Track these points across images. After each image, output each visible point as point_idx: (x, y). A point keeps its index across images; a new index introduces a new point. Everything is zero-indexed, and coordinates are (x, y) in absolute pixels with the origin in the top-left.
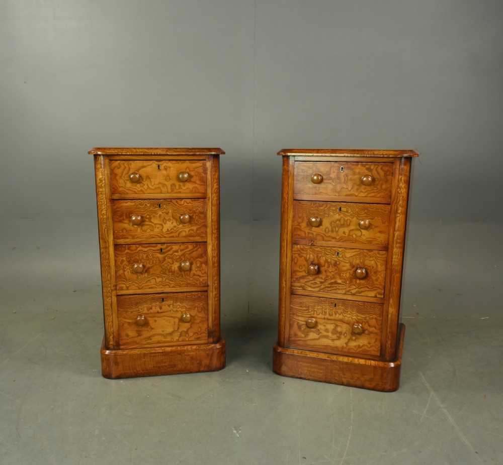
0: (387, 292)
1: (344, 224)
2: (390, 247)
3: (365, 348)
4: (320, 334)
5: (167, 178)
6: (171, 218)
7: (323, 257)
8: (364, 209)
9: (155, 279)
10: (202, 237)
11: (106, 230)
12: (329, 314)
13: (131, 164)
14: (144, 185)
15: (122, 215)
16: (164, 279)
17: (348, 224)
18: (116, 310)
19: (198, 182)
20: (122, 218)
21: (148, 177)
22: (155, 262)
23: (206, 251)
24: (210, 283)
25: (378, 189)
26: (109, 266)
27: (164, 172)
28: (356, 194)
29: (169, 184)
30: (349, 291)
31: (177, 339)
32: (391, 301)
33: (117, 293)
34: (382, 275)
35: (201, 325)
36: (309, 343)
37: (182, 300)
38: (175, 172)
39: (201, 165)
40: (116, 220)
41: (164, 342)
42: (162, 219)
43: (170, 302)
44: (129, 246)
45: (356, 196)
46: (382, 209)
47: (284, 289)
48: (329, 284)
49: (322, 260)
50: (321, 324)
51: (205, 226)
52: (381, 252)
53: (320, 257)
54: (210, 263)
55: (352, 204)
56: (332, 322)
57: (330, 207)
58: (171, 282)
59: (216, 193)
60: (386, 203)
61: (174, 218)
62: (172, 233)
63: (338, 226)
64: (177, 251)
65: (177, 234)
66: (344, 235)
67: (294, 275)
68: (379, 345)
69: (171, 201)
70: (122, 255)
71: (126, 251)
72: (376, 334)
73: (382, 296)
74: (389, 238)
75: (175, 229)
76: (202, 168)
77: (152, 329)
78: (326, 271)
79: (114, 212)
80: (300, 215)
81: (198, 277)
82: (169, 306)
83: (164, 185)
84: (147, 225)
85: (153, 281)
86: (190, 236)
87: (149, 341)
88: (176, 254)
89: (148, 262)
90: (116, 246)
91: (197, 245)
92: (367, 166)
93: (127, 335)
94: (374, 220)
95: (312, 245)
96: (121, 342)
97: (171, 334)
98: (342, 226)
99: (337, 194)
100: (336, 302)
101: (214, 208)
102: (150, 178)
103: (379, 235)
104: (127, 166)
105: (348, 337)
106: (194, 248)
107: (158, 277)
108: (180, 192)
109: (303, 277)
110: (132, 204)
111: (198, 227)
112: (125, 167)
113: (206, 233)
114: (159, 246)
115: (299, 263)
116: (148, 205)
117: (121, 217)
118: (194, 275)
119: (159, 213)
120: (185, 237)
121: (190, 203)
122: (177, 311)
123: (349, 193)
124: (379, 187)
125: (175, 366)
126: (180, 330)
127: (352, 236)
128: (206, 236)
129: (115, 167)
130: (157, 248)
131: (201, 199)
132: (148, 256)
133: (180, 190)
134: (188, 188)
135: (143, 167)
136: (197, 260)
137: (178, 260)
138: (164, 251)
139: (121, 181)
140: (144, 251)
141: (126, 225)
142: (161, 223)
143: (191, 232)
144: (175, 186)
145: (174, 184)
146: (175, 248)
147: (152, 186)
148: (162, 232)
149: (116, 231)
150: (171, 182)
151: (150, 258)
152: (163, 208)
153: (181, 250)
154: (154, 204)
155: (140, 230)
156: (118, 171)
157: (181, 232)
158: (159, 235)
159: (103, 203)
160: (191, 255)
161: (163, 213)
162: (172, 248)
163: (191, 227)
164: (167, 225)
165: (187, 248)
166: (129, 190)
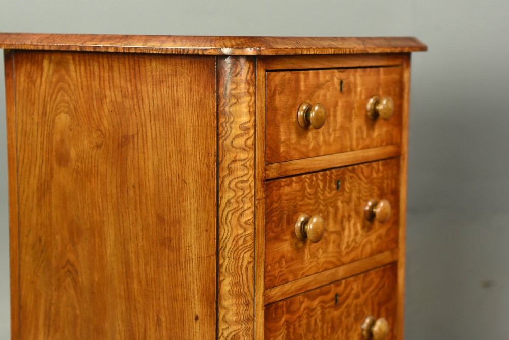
10: (392, 251)
11: (251, 266)
15: (280, 221)
20: (280, 229)
23: (395, 284)
51: (397, 223)
62: (352, 250)
64: (358, 296)
65: (359, 251)
83: (346, 130)
86: (377, 251)
110: (298, 186)
113: (397, 240)
114: (334, 291)
117: (278, 225)
120: (370, 255)
121: (379, 170)
128: (397, 247)
129: (275, 90)
130: (331, 295)
131: (393, 160)
132: (316, 320)
133: (368, 142)
134: (379, 135)
135: (319, 86)
136: (383, 309)
137: (359, 318)
138: (340, 299)
139: (282, 129)
140: (310, 310)
141: (286, 247)
142: (338, 228)
143: (379, 241)
144: (362, 132)
145: (360, 128)
146: (356, 287)
147: (330, 135)
148: (340, 252)
149: (269, 267)
150: (357, 122)
151: (320, 324)
152: (343, 190)
153: (364, 291)
154: (331, 181)
155: (307, 256)
156: (280, 101)
157: (364, 246)
158: (334, 260)
159: (247, 192)
160: (376, 302)
161: (342, 202)
162: (352, 289)
163: (379, 230)
164: (346, 232)
165: (372, 282)
166: (295, 149)
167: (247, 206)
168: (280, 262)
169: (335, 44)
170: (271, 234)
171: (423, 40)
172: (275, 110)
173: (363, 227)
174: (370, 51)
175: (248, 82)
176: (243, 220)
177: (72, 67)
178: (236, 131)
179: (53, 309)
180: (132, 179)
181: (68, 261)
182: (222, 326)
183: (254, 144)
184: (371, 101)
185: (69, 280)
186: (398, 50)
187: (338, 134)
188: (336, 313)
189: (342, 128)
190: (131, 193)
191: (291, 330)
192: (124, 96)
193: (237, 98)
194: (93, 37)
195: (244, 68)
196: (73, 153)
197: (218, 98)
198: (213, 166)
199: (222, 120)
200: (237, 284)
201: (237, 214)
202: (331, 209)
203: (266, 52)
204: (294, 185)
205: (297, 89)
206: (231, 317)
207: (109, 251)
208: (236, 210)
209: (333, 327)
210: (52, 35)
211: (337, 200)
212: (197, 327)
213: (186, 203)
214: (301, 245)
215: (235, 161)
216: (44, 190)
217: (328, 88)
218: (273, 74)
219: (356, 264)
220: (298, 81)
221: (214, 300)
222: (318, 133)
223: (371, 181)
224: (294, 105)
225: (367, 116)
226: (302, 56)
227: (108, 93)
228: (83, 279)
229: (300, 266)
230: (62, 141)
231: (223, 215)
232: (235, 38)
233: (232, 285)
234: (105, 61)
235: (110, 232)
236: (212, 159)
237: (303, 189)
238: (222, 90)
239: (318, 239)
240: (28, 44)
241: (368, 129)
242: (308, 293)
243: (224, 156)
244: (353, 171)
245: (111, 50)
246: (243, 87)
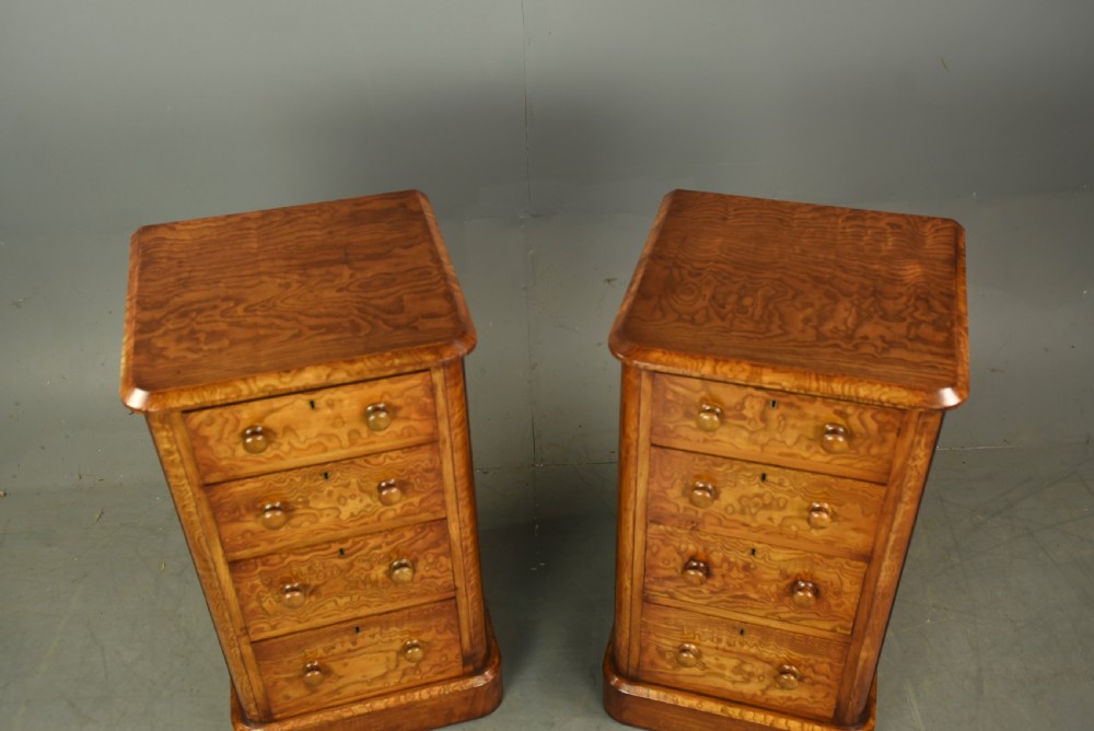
0: (859, 627)
1: (770, 505)
2: (875, 557)
3: (805, 703)
4: (706, 671)
5: (338, 420)
6: (357, 492)
7: (718, 552)
8: (822, 485)
9: (336, 602)
10: (434, 512)
11: (203, 539)
12: (729, 644)
13: (239, 411)
14: (281, 444)
15: (236, 509)
16: (355, 598)
17: (781, 505)
18: (255, 665)
19: (414, 416)
20: (237, 514)
21: (288, 429)
22: (329, 574)
23: (445, 535)
24: (460, 583)
25: (858, 453)
26: (224, 599)
27: (329, 412)
28: (805, 454)
29: (343, 432)
30: (773, 614)
31: (397, 680)
32: (867, 641)
33: (250, 639)
34: (853, 600)
35: (445, 651)
36: (681, 678)
37: (399, 623)
38: (355, 407)
39: (419, 382)
40: (223, 520)
41: (369, 691)
42: (335, 496)
43: (372, 631)
44: (264, 558)
45: (804, 458)
46: (863, 491)
47: (629, 592)
48: (731, 597)
49: (716, 558)
50: (709, 655)
51: (441, 491)
52: (854, 563)
53: (712, 552)
54: (458, 551)
55: (793, 472)
56: (735, 656)
57: (738, 471)
58: (371, 600)
59: (460, 425)
60: (876, 480)
61: (362, 490)
62: (362, 517)
63: (756, 505)
64: (379, 547)
65: (375, 517)
66: (769, 523)
67: (648, 571)
68: (834, 702)
69: (353, 463)
70: (250, 577)
71: (260, 569)
72: (828, 685)
73: (849, 633)
74: (874, 543)
75: (369, 509)
76: (421, 387)
77: (340, 677)
78: (723, 576)
79: (216, 509)
80: (667, 474)
81: (433, 580)
82: (373, 636)
83: (330, 437)
84: (302, 514)
85: (331, 605)
86: (407, 514)
87: (336, 697)
88: (378, 551)
89: (314, 576)
90: (234, 565)
91: (423, 528)
92: (838, 408)
93: (287, 697)
94: (843, 508)
95: (693, 529)
96: (274, 710)
97: (383, 677)
98: (766, 507)
99: (758, 449)
100: (743, 626)
101: (459, 456)
102: (293, 430)
103: (853, 534)
104: (231, 418)
105: (767, 682)
106: (418, 534)
107: (341, 597)
108: (373, 442)
109: (670, 578)
110: (258, 485)
111: (424, 496)
112: (227, 421)
113: (443, 504)
114: (336, 547)
115: (662, 555)
116: (298, 480)
117: (234, 512)
118: (423, 578)
119: (327, 489)
120: (393, 519)
121: (398, 457)
122: (391, 641)
123: (786, 450)
124: (862, 450)
126: (402, 667)
127: (789, 527)
130: (333, 550)
134: (392, 432)
138: (348, 552)
139: (220, 449)
141: (250, 526)
142: (333, 505)
143: (409, 508)
144: (359, 434)
145: (355, 432)
146: (373, 542)
147: (302, 443)
148: (339, 521)
149: (228, 540)
150: (348, 427)
153: (389, 543)
154: (312, 475)
156: (209, 430)
158: (331, 527)
161: (336, 487)
162: (367, 544)
165: (402, 536)
166: (244, 460)
170: (225, 520)
183: (182, 463)
187: (315, 440)
188: (344, 561)
204: (252, 483)
224: (235, 430)
229: (276, 535)
237: (267, 485)
242: (292, 551)
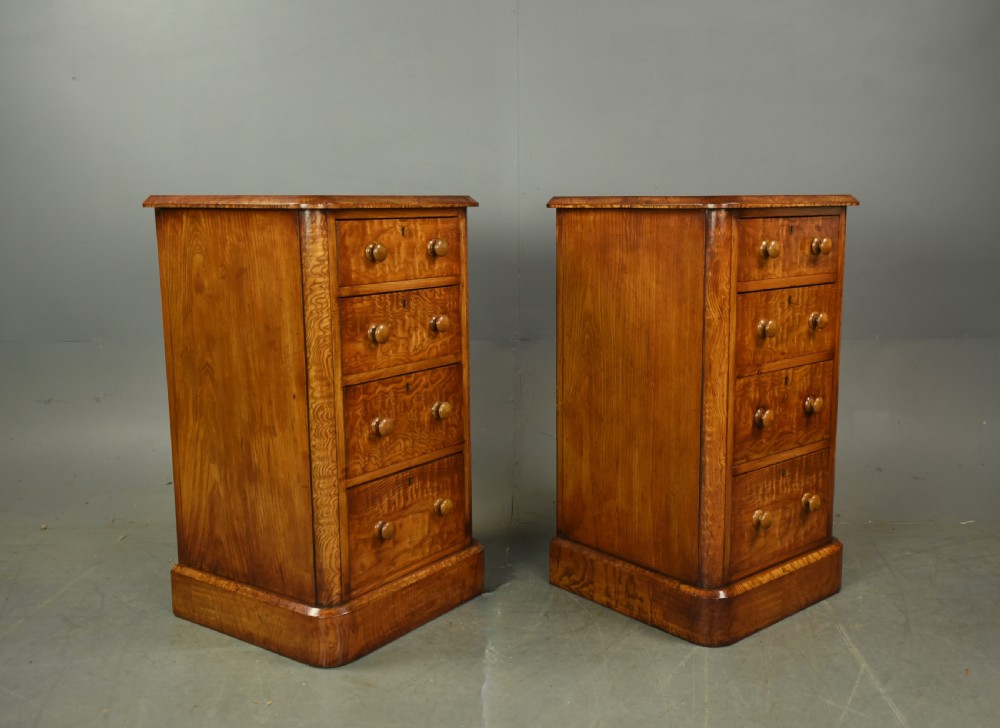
5: (414, 250)
6: (419, 324)
9: (400, 444)
10: (456, 355)
11: (330, 359)
15: (355, 327)
16: (412, 441)
18: (346, 520)
20: (354, 333)
21: (389, 251)
22: (399, 410)
23: (461, 379)
24: (466, 436)
26: (335, 432)
27: (409, 240)
29: (416, 262)
31: (430, 550)
33: (347, 484)
35: (456, 516)
37: (433, 476)
38: (423, 240)
41: (413, 563)
42: (407, 326)
43: (418, 484)
44: (365, 385)
51: (460, 334)
54: (466, 399)
58: (420, 446)
61: (422, 324)
62: (420, 352)
64: (427, 386)
65: (426, 353)
70: (355, 405)
71: (362, 397)
75: (424, 344)
76: (455, 231)
77: (398, 542)
79: (343, 322)
81: (452, 429)
82: (417, 491)
83: (408, 264)
84: (389, 341)
85: (397, 448)
86: (443, 353)
87: (392, 569)
88: (425, 390)
89: (390, 412)
90: (346, 389)
91: (450, 369)
93: (363, 566)
96: (353, 584)
97: (420, 545)
102: (391, 253)
104: (361, 231)
106: (447, 375)
107: (403, 439)
108: (430, 276)
110: (369, 303)
112: (359, 233)
113: (460, 347)
114: (405, 381)
116: (390, 303)
117: (353, 330)
118: (447, 425)
120: (436, 357)
121: (442, 294)
122: (427, 499)
125: (433, 602)
126: (432, 534)
128: (461, 352)
129: (345, 233)
130: (403, 383)
131: (454, 286)
132: (390, 402)
133: (430, 272)
134: (440, 268)
135: (383, 231)
136: (451, 397)
137: (429, 402)
138: (410, 388)
139: (353, 261)
140: (384, 394)
141: (360, 347)
142: (406, 335)
143: (443, 347)
144: (424, 266)
145: (422, 263)
146: (425, 379)
147: (395, 267)
148: (408, 353)
149: (346, 360)
150: (419, 258)
151: (393, 404)
152: (409, 308)
153: (432, 383)
154: (397, 301)
155: (379, 354)
156: (349, 241)
157: (431, 349)
158: (404, 358)
159: (324, 305)
160: (444, 390)
161: (409, 316)
162: (421, 381)
163: (443, 339)
164: (414, 339)
165: (439, 377)
166: (364, 276)
167: (325, 315)
168: (355, 356)
169: (393, 201)
170: (347, 337)
171: (475, 197)
172: (346, 248)
173: (429, 336)
174: (424, 206)
175: (322, 228)
176: (323, 326)
177: (203, 220)
178: (313, 262)
179: (198, 399)
180: (247, 300)
181: (207, 364)
182: (311, 401)
183: (328, 272)
184: (431, 242)
185: (208, 377)
186: (449, 205)
187: (402, 266)
188: (408, 397)
189: (405, 261)
190: (247, 310)
191: (368, 406)
192: (239, 240)
193: (314, 239)
194: (215, 197)
195: (319, 217)
196: (206, 283)
197: (301, 240)
198: (300, 288)
199: (304, 255)
200: (321, 371)
201: (318, 322)
202: (399, 321)
203: (331, 205)
204: (365, 302)
205: (364, 233)
206: (317, 394)
207: (234, 354)
208: (317, 318)
209: (405, 406)
210: (188, 196)
211: (404, 315)
212: (295, 403)
213: (284, 316)
214: (373, 346)
215: (314, 283)
216: (187, 311)
217: (392, 233)
218: (343, 222)
219: (422, 362)
220: (364, 227)
221: (305, 383)
222: (384, 265)
223: (434, 302)
224: (362, 245)
225: (427, 254)
226: (363, 209)
227: (228, 237)
228: (218, 375)
229: (373, 361)
230: (198, 275)
231: (308, 321)
232: (312, 196)
233: (316, 371)
234: (225, 215)
235: (234, 339)
236: (299, 283)
237: (373, 305)
238: (303, 233)
239: (385, 340)
240: (171, 204)
241: (430, 264)
242: (381, 380)
243: (307, 280)
244: (418, 294)
245: (227, 207)
246: (318, 231)
